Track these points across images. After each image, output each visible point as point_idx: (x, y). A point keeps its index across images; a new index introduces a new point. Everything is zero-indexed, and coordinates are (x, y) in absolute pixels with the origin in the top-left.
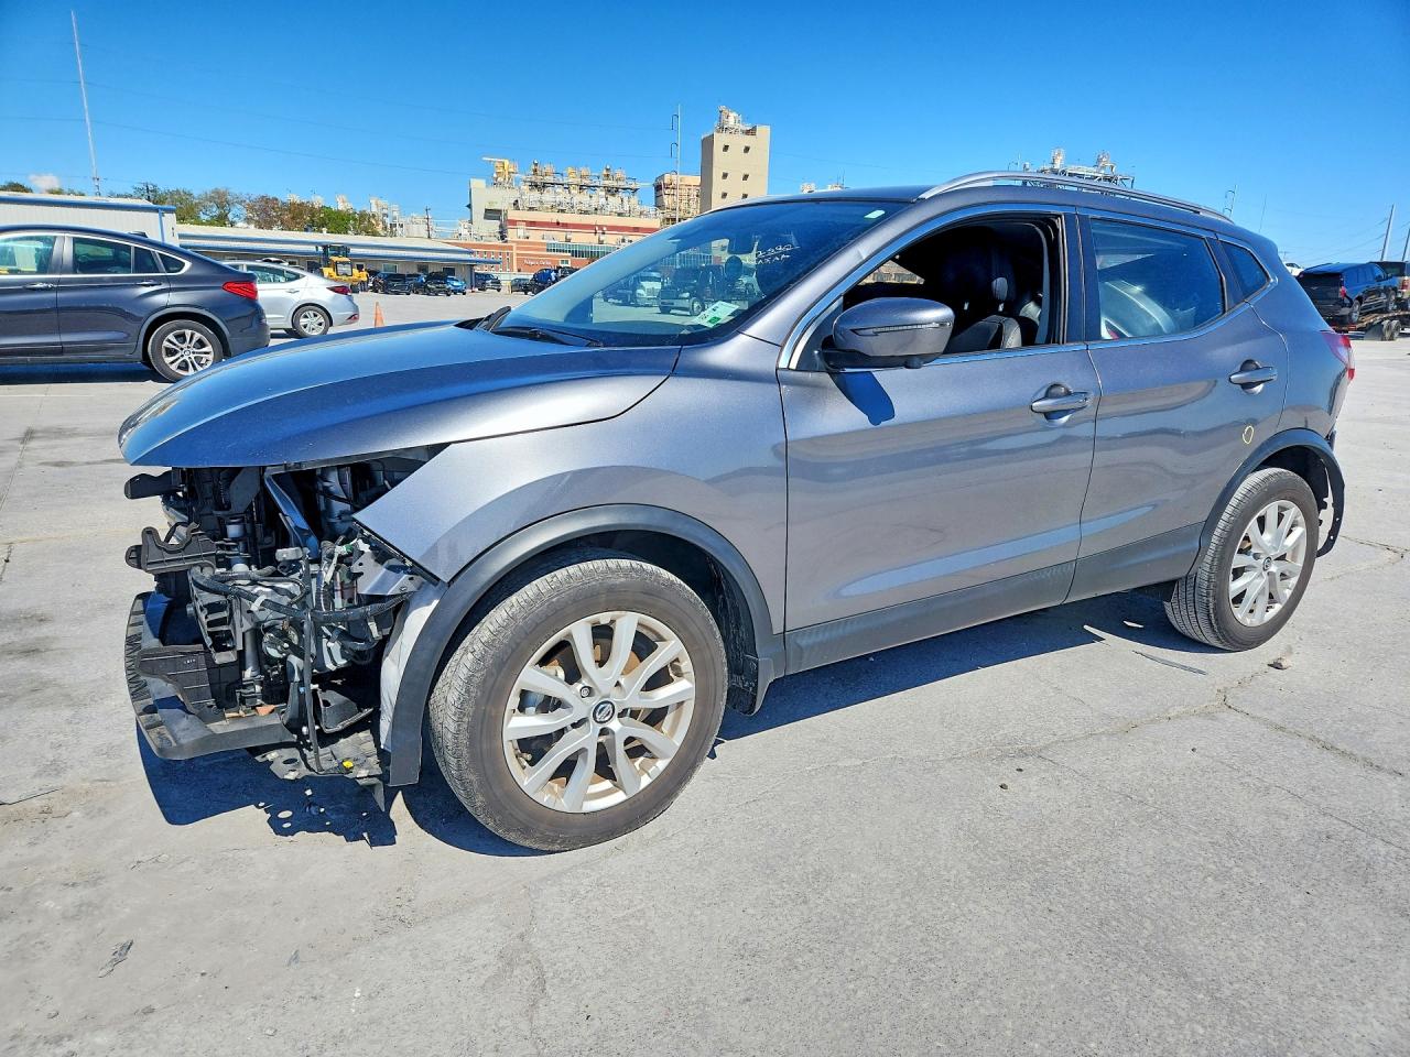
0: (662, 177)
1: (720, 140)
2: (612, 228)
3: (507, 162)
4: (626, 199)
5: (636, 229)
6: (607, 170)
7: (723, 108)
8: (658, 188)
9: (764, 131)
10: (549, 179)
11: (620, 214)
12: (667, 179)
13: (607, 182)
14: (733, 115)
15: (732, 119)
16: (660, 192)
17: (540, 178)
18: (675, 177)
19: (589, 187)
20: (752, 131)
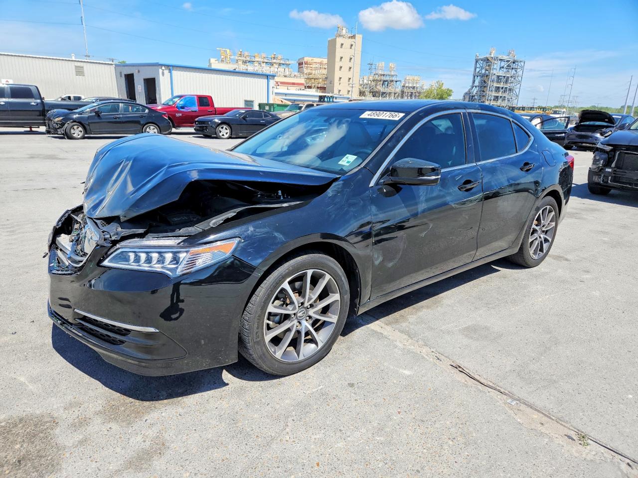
0: (303, 58)
1: (339, 41)
2: (284, 83)
3: (228, 51)
4: (287, 69)
5: (294, 84)
6: (275, 55)
7: (340, 25)
8: (300, 64)
9: (359, 37)
10: (247, 59)
11: (285, 76)
12: (306, 59)
13: (275, 61)
14: (344, 29)
15: (345, 32)
16: (301, 66)
17: (243, 58)
18: (311, 59)
19: (267, 63)
20: (353, 37)
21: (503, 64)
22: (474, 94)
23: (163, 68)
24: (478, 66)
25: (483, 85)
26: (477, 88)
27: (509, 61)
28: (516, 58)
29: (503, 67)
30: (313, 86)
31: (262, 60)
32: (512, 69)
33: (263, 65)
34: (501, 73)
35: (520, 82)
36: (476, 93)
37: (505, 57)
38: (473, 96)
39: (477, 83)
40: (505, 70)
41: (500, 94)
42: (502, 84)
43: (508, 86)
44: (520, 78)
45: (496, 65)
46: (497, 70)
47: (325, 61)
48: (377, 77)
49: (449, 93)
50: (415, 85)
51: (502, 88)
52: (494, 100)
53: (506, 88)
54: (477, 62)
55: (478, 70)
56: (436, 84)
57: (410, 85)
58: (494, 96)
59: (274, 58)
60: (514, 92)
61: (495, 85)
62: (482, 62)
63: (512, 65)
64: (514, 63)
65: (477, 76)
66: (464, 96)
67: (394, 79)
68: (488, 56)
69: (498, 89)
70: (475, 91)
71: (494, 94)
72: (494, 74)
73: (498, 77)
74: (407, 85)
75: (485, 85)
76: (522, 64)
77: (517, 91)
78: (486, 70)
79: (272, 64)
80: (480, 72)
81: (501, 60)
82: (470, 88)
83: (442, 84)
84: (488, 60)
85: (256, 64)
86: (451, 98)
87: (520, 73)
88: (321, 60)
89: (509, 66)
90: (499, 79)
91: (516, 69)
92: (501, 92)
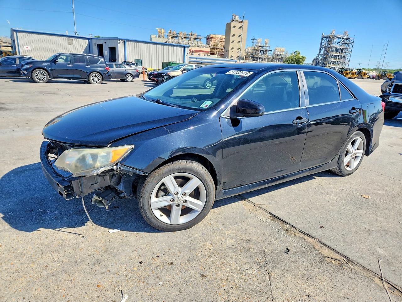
1: (233, 24)
2: (196, 51)
3: (163, 30)
4: (199, 42)
5: (203, 51)
6: (192, 33)
7: (234, 14)
8: (208, 38)
9: (246, 22)
10: (174, 35)
11: (198, 47)
12: (211, 36)
13: (192, 37)
14: (237, 16)
15: (237, 18)
16: (209, 40)
17: (172, 35)
18: (214, 35)
19: (186, 38)
20: (242, 22)
21: (340, 40)
22: (320, 59)
23: (121, 41)
24: (323, 41)
25: (326, 55)
26: (322, 56)
27: (344, 38)
28: (348, 37)
29: (340, 42)
30: (215, 53)
31: (183, 36)
32: (346, 43)
33: (184, 39)
34: (339, 46)
35: (351, 52)
36: (321, 59)
37: (341, 36)
38: (319, 61)
39: (322, 52)
40: (341, 44)
41: (336, 60)
42: (339, 53)
43: (342, 55)
44: (351, 50)
45: (336, 41)
46: (335, 44)
47: (224, 37)
48: (257, 48)
49: (303, 59)
50: (281, 53)
51: (339, 56)
52: (333, 64)
53: (341, 56)
54: (322, 38)
55: (323, 44)
56: (295, 53)
57: (278, 53)
58: (333, 61)
59: (191, 35)
60: (347, 59)
61: (334, 54)
62: (326, 39)
63: (345, 40)
64: (347, 39)
65: (323, 48)
66: (313, 61)
67: (268, 49)
68: (330, 35)
69: (335, 56)
70: (320, 58)
71: (333, 60)
72: (334, 47)
73: (336, 48)
74: (276, 53)
75: (327, 54)
76: (353, 40)
77: (349, 58)
78: (328, 44)
79: (190, 39)
80: (324, 45)
81: (338, 38)
82: (317, 55)
83: (299, 53)
84: (330, 37)
85: (180, 39)
86: (305, 62)
87: (351, 47)
88: (222, 36)
89: (343, 41)
90: (337, 50)
91: (348, 44)
92: (337, 59)
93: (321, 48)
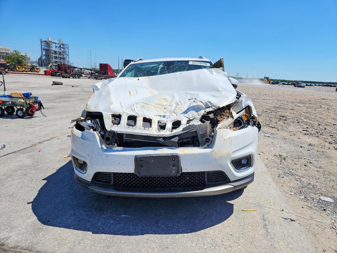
21: (56, 44)
22: (44, 59)
24: (43, 44)
25: (48, 55)
26: (45, 56)
27: (59, 44)
28: (63, 43)
32: (62, 48)
34: (57, 50)
35: (68, 55)
37: (57, 42)
39: (44, 53)
40: (58, 48)
42: (58, 55)
43: (61, 56)
44: (68, 53)
46: (54, 48)
50: (7, 52)
51: (59, 57)
52: (55, 63)
54: (41, 42)
55: (43, 47)
57: (4, 52)
60: (66, 60)
61: (54, 55)
66: (39, 60)
68: (47, 40)
69: (56, 57)
71: (54, 60)
72: (52, 50)
73: (55, 51)
76: (67, 46)
77: (68, 59)
78: (48, 47)
81: (53, 43)
82: (40, 56)
83: (19, 52)
84: (47, 42)
87: (67, 51)
89: (60, 46)
90: (55, 52)
91: (64, 48)
92: (58, 59)
93: (43, 50)
